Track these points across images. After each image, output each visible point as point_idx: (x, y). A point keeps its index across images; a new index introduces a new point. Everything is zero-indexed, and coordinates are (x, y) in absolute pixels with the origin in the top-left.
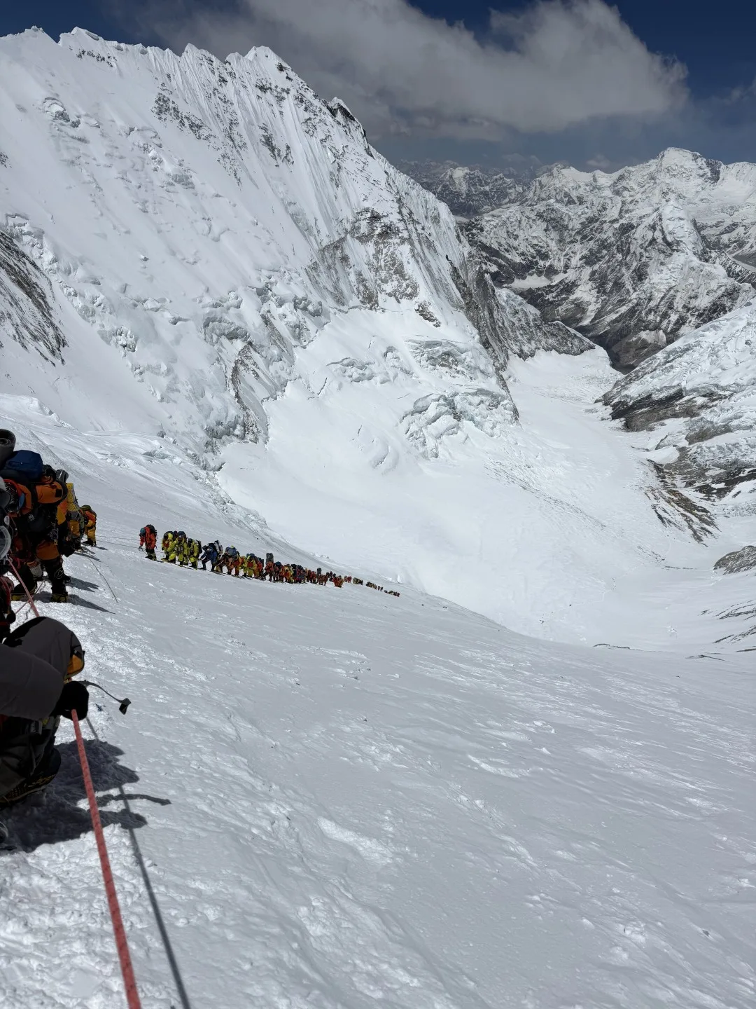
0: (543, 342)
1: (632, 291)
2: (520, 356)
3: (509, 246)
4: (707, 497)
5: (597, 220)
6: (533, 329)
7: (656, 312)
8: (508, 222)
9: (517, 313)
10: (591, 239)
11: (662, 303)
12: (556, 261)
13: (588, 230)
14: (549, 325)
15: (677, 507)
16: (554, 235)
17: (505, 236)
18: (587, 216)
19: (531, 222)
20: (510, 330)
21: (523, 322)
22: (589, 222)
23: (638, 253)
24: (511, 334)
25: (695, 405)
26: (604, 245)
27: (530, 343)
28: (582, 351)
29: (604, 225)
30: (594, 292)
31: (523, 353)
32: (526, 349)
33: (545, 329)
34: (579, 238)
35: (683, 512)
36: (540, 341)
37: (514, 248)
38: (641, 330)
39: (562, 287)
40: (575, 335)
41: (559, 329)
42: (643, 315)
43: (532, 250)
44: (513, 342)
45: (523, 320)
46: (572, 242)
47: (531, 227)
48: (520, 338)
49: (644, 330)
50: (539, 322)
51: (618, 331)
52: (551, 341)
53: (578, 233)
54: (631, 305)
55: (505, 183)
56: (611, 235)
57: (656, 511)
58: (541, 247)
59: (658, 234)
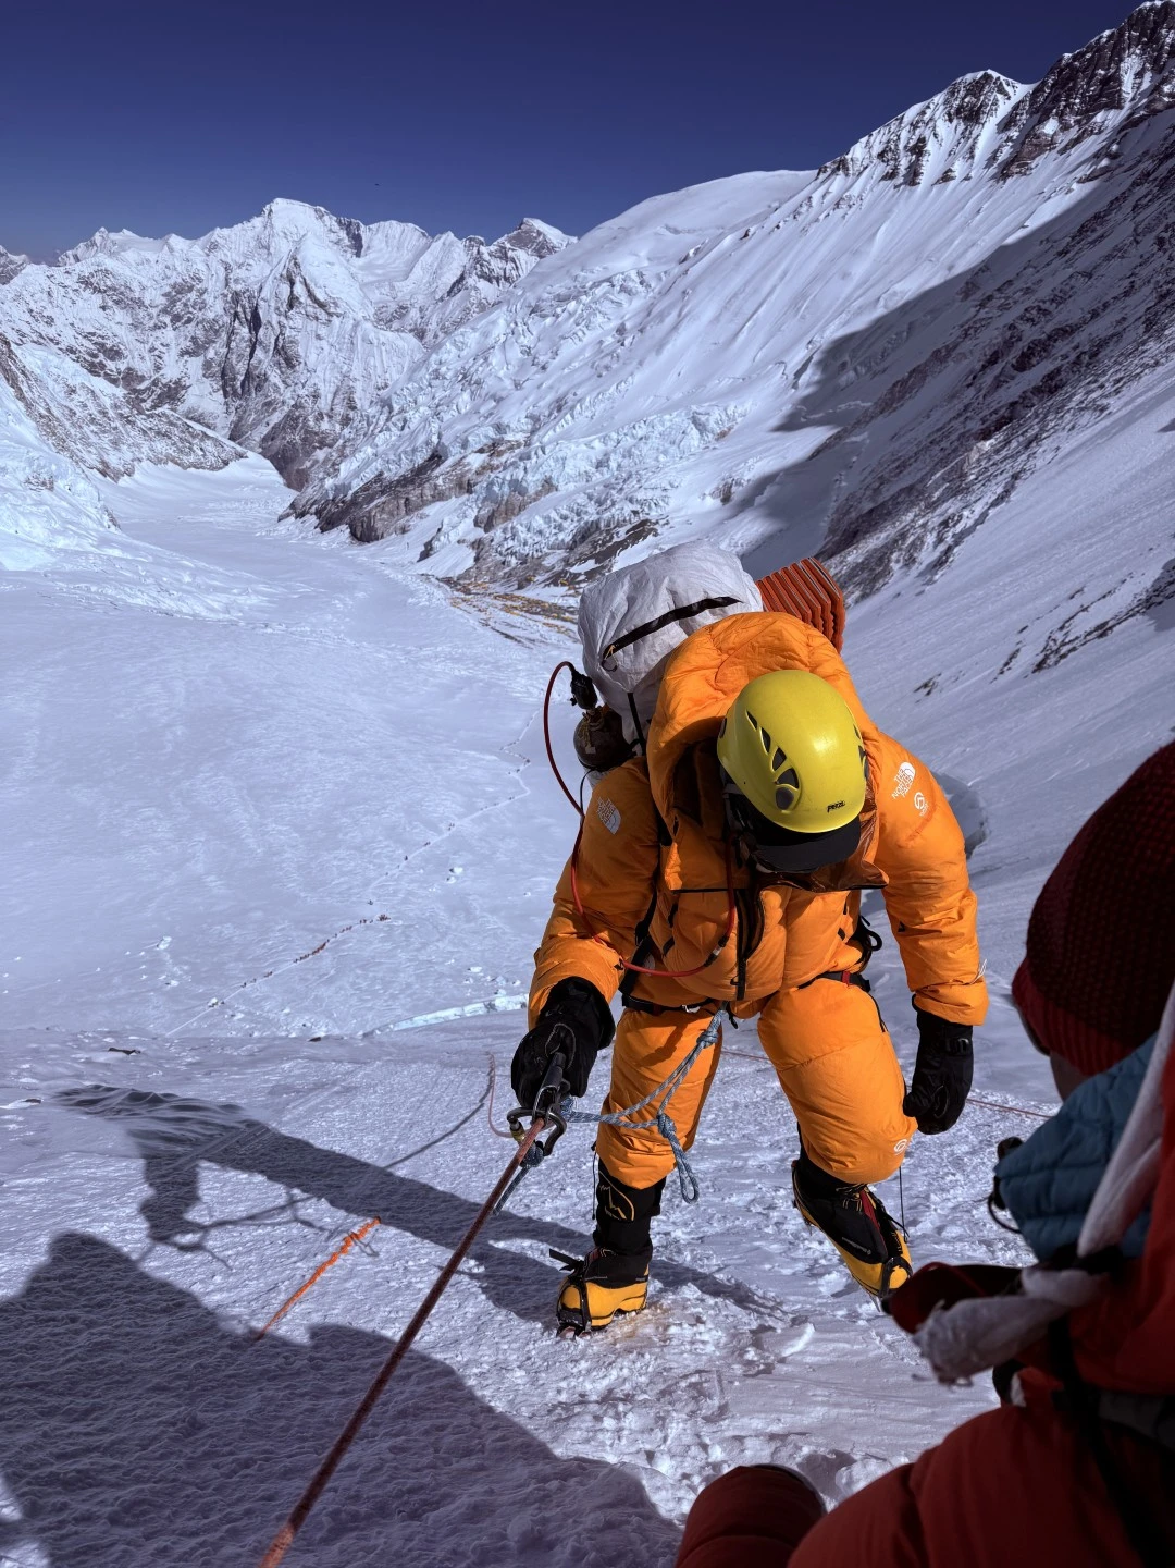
0: (145, 448)
1: (282, 386)
2: (104, 474)
3: (41, 336)
4: (572, 592)
5: (191, 289)
6: (118, 423)
7: (330, 417)
8: (25, 292)
9: (74, 391)
10: (189, 321)
11: (336, 401)
12: (137, 359)
13: (179, 306)
14: (149, 416)
15: (528, 615)
16: (120, 315)
17: (27, 317)
18: (172, 281)
19: (71, 294)
20: (67, 424)
21: (93, 409)
22: (179, 292)
23: (274, 323)
24: (72, 431)
25: (470, 470)
26: (213, 329)
27: (119, 450)
28: (226, 463)
29: (205, 296)
30: (219, 396)
31: (108, 467)
32: (114, 460)
33: (141, 421)
34: (167, 319)
35: (546, 621)
36: (138, 446)
37: (52, 340)
38: (315, 448)
39: (159, 391)
40: (205, 434)
41: (171, 423)
42: (312, 423)
43: (87, 343)
44: (80, 446)
45: (90, 404)
46: (157, 327)
47: (74, 302)
48: (94, 439)
49: (320, 448)
50: (126, 411)
51: (277, 453)
52: (162, 446)
53: (164, 311)
54: (286, 409)
55: (11, 262)
56: (221, 312)
57: (493, 629)
58: (103, 338)
59: (299, 289)
